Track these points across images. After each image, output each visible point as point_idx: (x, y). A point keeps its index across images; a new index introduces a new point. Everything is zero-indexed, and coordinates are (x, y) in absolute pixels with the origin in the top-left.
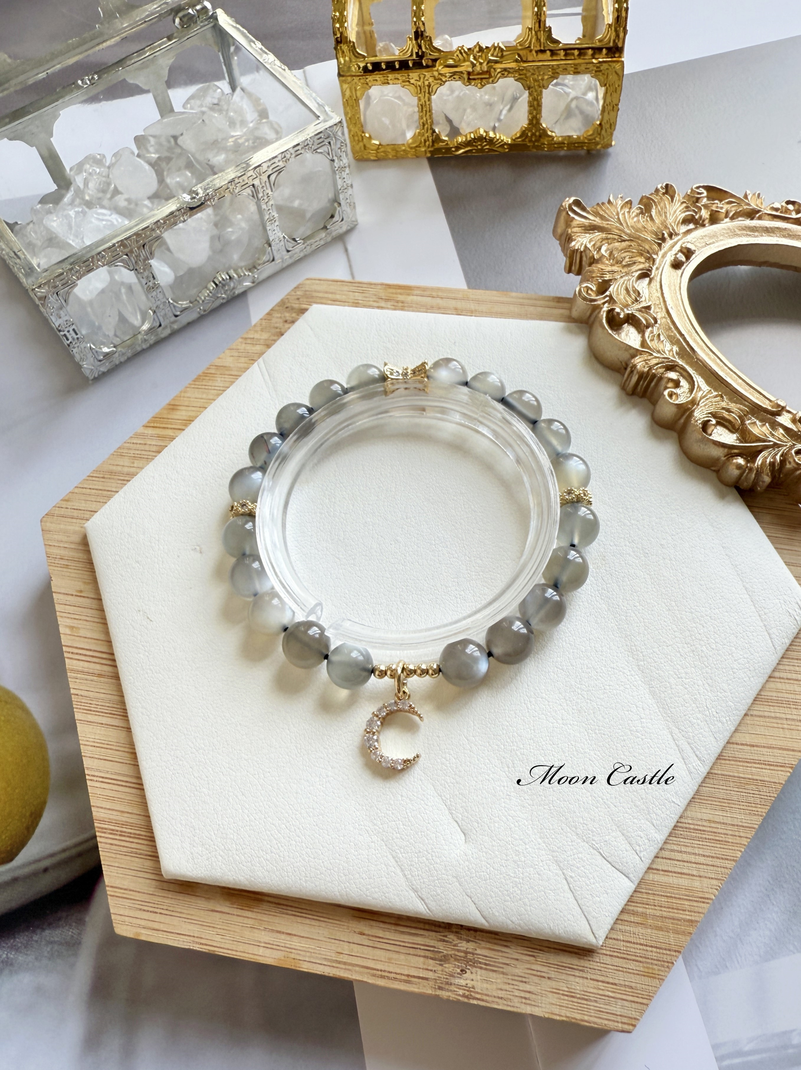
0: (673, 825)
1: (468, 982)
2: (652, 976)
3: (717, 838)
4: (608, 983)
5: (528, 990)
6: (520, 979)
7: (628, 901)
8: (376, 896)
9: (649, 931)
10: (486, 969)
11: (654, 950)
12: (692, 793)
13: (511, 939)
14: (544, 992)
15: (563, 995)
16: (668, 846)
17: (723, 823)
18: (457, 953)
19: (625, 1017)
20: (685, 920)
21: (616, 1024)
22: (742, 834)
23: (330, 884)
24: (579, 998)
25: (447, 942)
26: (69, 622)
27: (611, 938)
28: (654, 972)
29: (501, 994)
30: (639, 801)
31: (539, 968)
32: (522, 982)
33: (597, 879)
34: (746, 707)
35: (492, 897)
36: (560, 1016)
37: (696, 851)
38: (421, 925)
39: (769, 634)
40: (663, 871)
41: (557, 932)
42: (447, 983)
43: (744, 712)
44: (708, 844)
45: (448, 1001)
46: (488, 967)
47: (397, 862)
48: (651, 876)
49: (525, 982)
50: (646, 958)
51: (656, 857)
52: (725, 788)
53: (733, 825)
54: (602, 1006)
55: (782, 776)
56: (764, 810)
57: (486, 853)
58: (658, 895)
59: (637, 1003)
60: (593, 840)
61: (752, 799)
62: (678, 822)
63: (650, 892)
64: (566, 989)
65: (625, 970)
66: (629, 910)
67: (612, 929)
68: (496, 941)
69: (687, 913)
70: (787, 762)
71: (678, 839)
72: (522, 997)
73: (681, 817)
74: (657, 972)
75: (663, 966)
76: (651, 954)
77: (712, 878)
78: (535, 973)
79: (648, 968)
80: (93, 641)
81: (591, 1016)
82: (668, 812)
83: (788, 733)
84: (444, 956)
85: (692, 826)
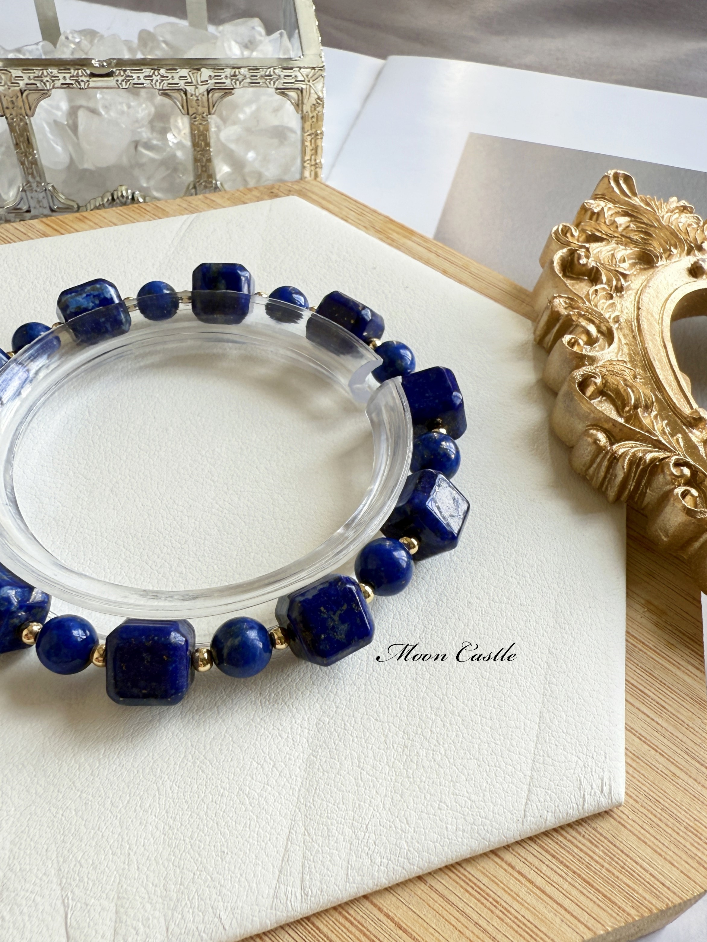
39: (529, 791)
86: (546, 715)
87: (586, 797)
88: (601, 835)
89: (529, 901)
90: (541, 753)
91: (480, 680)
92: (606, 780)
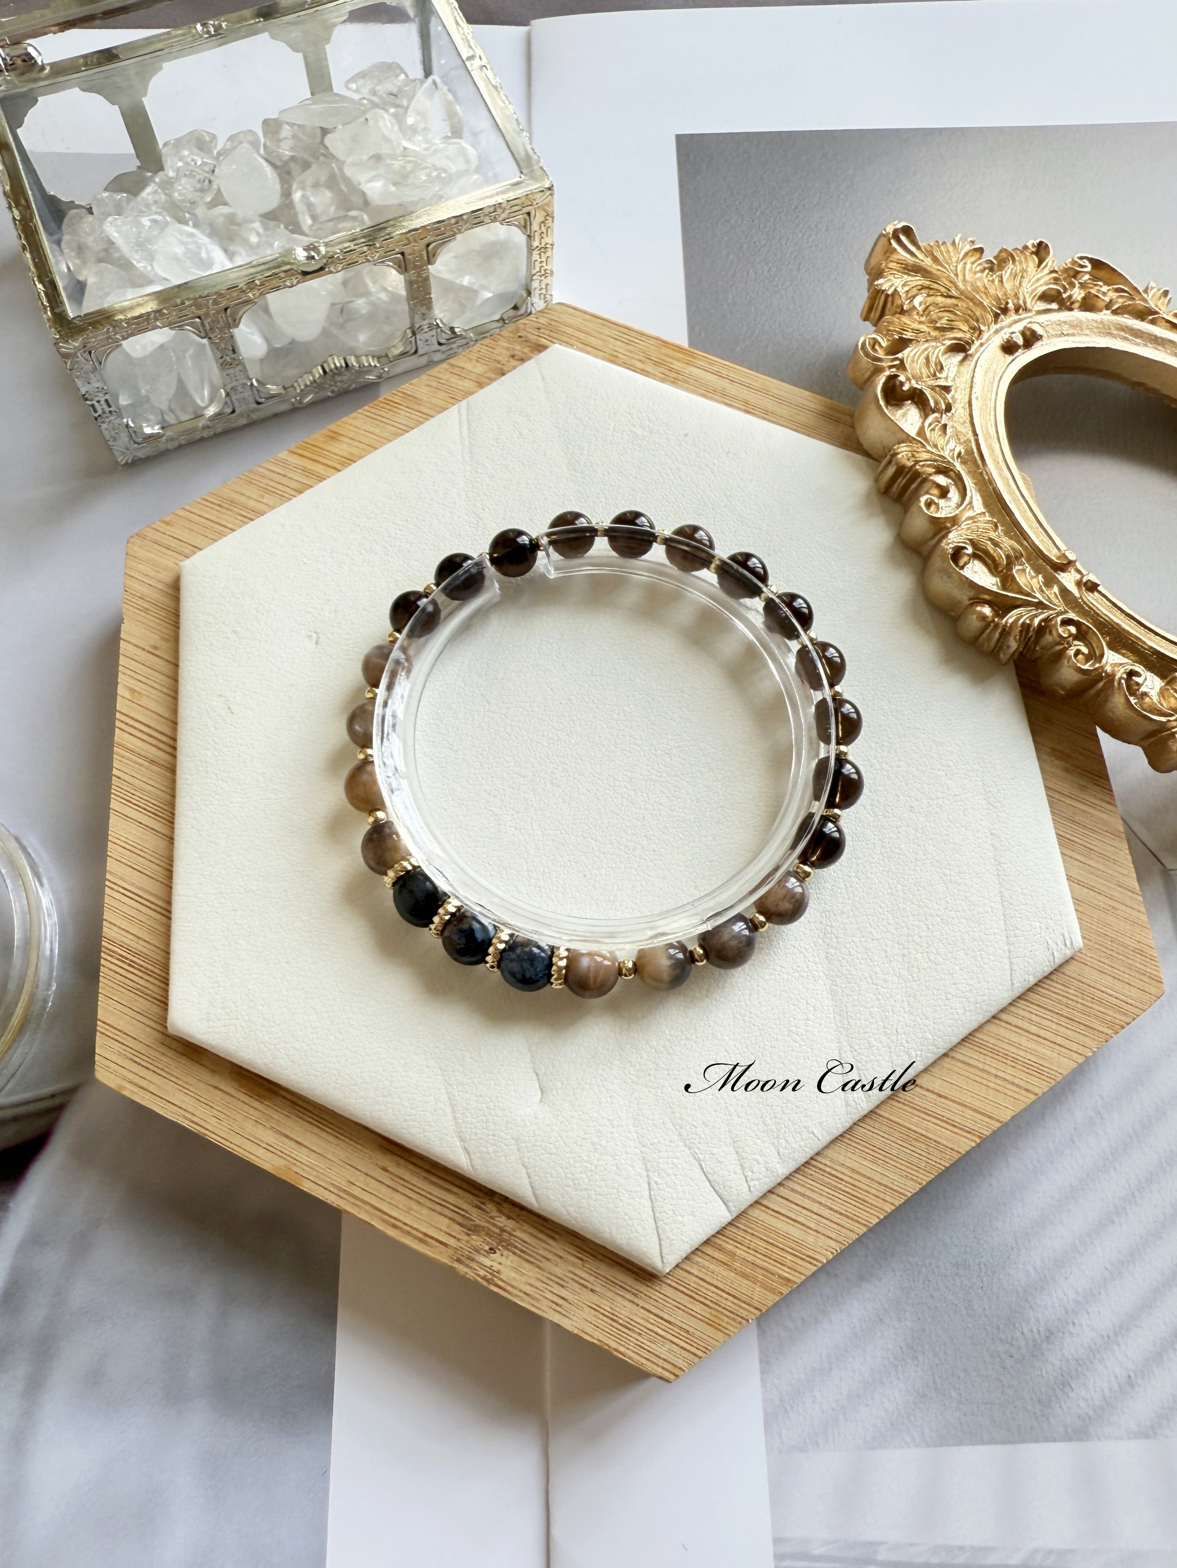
0: (804, 1160)
1: (494, 1264)
2: (717, 1327)
3: (855, 1194)
4: (662, 1318)
5: (563, 1295)
6: (558, 1280)
7: (718, 1233)
8: (413, 1131)
9: (732, 1275)
10: (520, 1256)
11: (731, 1298)
12: (841, 1130)
13: (562, 1233)
14: (580, 1304)
15: (603, 1314)
16: (790, 1184)
17: (869, 1178)
18: (491, 1227)
19: (669, 1363)
20: (780, 1276)
21: (655, 1367)
22: (887, 1198)
23: (362, 1101)
24: (621, 1325)
25: (484, 1210)
26: (132, 683)
27: (682, 1269)
28: (721, 1323)
29: (528, 1289)
30: (771, 1119)
31: (584, 1275)
32: (558, 1284)
33: (687, 1195)
34: (948, 1046)
35: (552, 1177)
36: (591, 1336)
37: (823, 1200)
38: (458, 1182)
39: (1011, 963)
40: (773, 1210)
41: (618, 1241)
42: (469, 1258)
43: (943, 1051)
44: (841, 1196)
45: (464, 1279)
46: (523, 1255)
47: (450, 1099)
48: (756, 1213)
49: (562, 1286)
50: (716, 1304)
51: (770, 1191)
52: (886, 1136)
53: (880, 1183)
54: (645, 1341)
55: (965, 1144)
56: (925, 1178)
57: (561, 1123)
58: (758, 1237)
59: (688, 1351)
60: (698, 1148)
61: (916, 1160)
62: (812, 1158)
63: (749, 1230)
64: (609, 1309)
65: (687, 1310)
66: (716, 1243)
67: (687, 1258)
68: (542, 1228)
69: (786, 1269)
70: (976, 1129)
71: (806, 1180)
72: (553, 1302)
73: (818, 1154)
74: (724, 1325)
75: (735, 1320)
76: (724, 1301)
77: (831, 1238)
78: (577, 1279)
79: (715, 1316)
80: (155, 716)
81: (628, 1349)
82: (802, 1144)
83: (991, 1095)
84: (476, 1226)
85: (828, 1169)
86: (1006, 894)
87: (1055, 953)
88: (1069, 976)
89: (1030, 1046)
90: (1011, 928)
91: (944, 878)
92: (1066, 935)
